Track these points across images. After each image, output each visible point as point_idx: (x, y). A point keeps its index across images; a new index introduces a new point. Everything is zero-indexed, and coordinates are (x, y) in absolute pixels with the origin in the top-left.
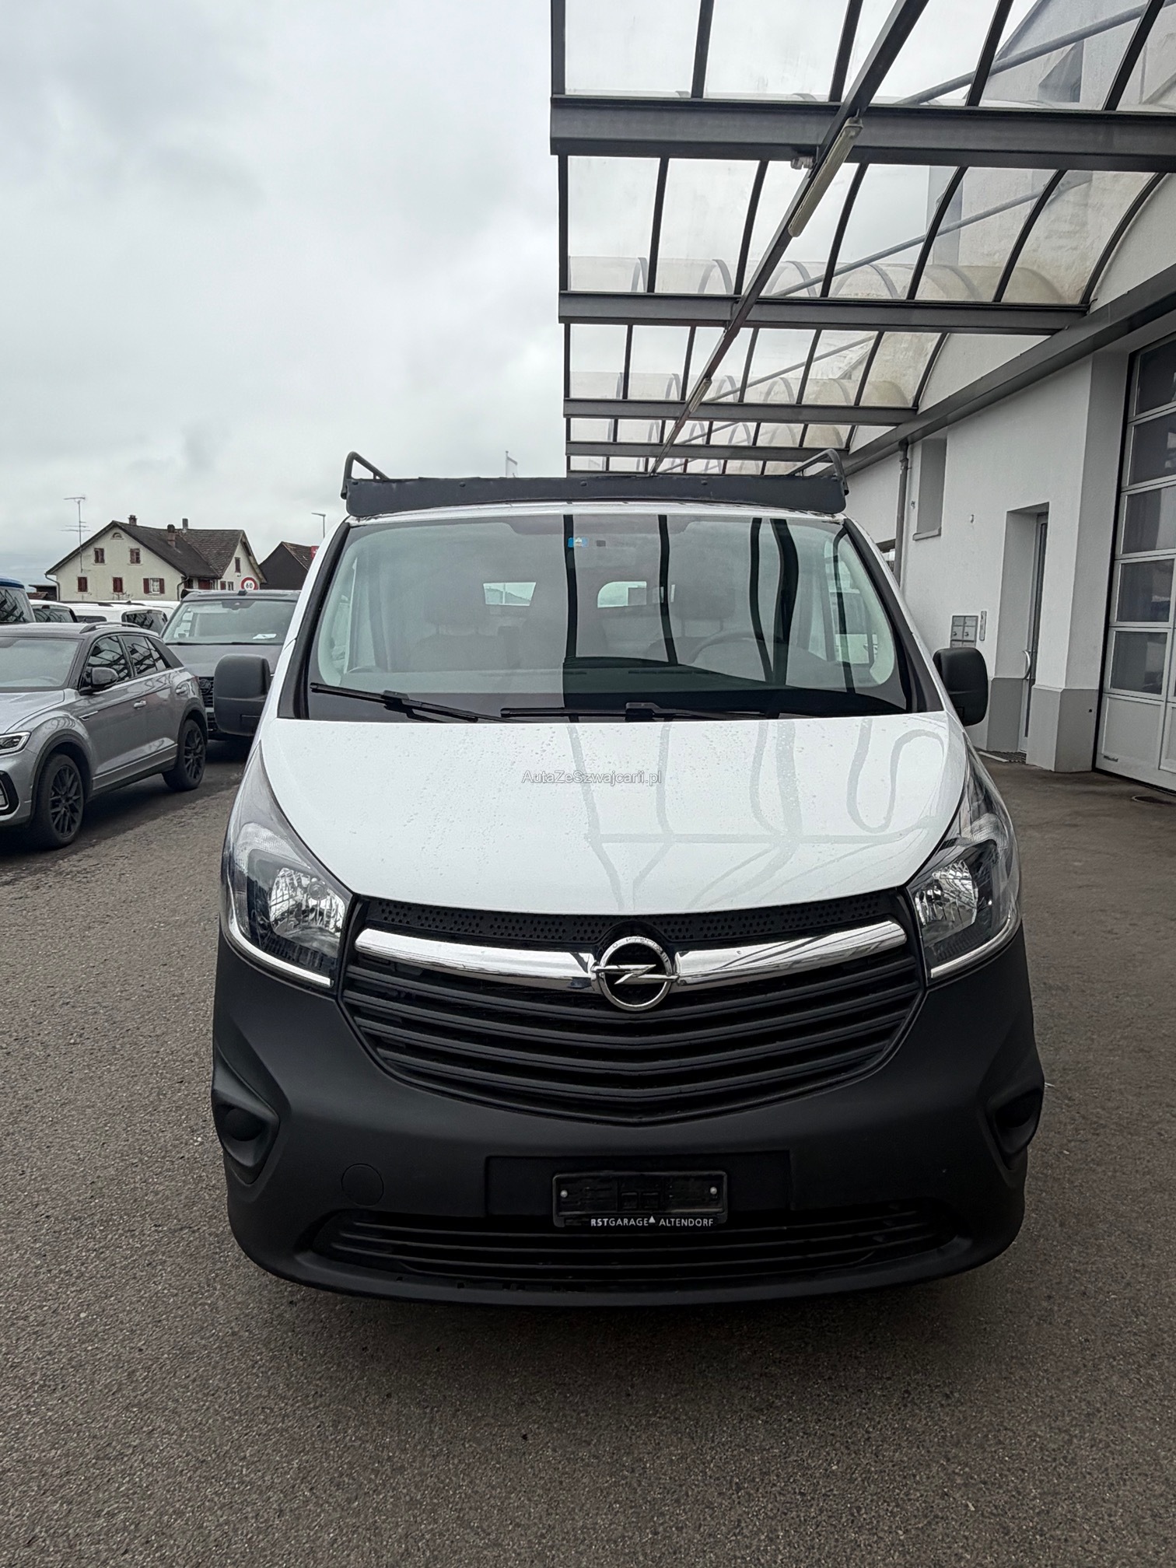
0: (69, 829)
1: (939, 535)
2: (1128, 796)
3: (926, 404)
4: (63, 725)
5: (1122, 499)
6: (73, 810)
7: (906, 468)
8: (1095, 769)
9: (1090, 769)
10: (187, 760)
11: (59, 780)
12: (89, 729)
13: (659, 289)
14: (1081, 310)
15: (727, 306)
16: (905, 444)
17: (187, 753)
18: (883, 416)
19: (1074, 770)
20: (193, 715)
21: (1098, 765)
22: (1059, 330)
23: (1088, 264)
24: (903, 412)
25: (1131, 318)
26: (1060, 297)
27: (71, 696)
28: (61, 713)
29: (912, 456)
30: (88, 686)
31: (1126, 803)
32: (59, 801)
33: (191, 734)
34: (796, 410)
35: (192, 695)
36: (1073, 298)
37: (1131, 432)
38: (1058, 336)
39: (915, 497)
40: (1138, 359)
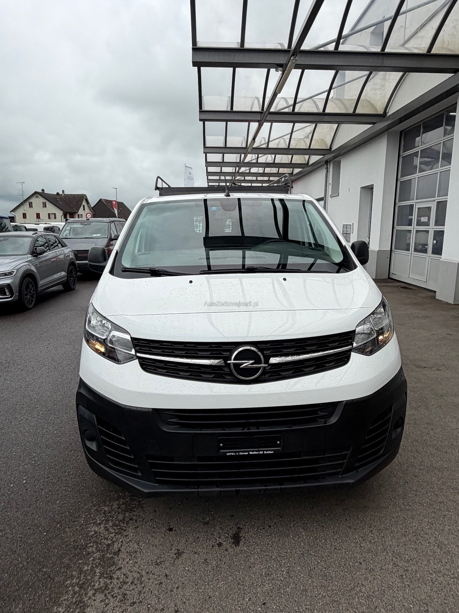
0: (31, 304)
1: (338, 195)
2: (398, 287)
3: (334, 148)
4: (28, 267)
5: (398, 183)
6: (33, 297)
7: (327, 171)
8: (389, 278)
9: (387, 277)
10: (71, 280)
11: (27, 287)
12: (37, 268)
13: (235, 109)
14: (384, 115)
15: (259, 115)
16: (327, 162)
17: (71, 277)
18: (318, 152)
19: (382, 278)
20: (72, 264)
21: (390, 277)
22: (375, 123)
23: (385, 99)
24: (326, 151)
25: (400, 119)
26: (376, 110)
27: (30, 257)
28: (26, 263)
29: (330, 167)
30: (35, 253)
31: (396, 289)
32: (27, 294)
33: (71, 271)
34: (288, 150)
35: (71, 257)
36: (381, 112)
37: (401, 159)
38: (375, 125)
39: (331, 182)
40: (403, 133)
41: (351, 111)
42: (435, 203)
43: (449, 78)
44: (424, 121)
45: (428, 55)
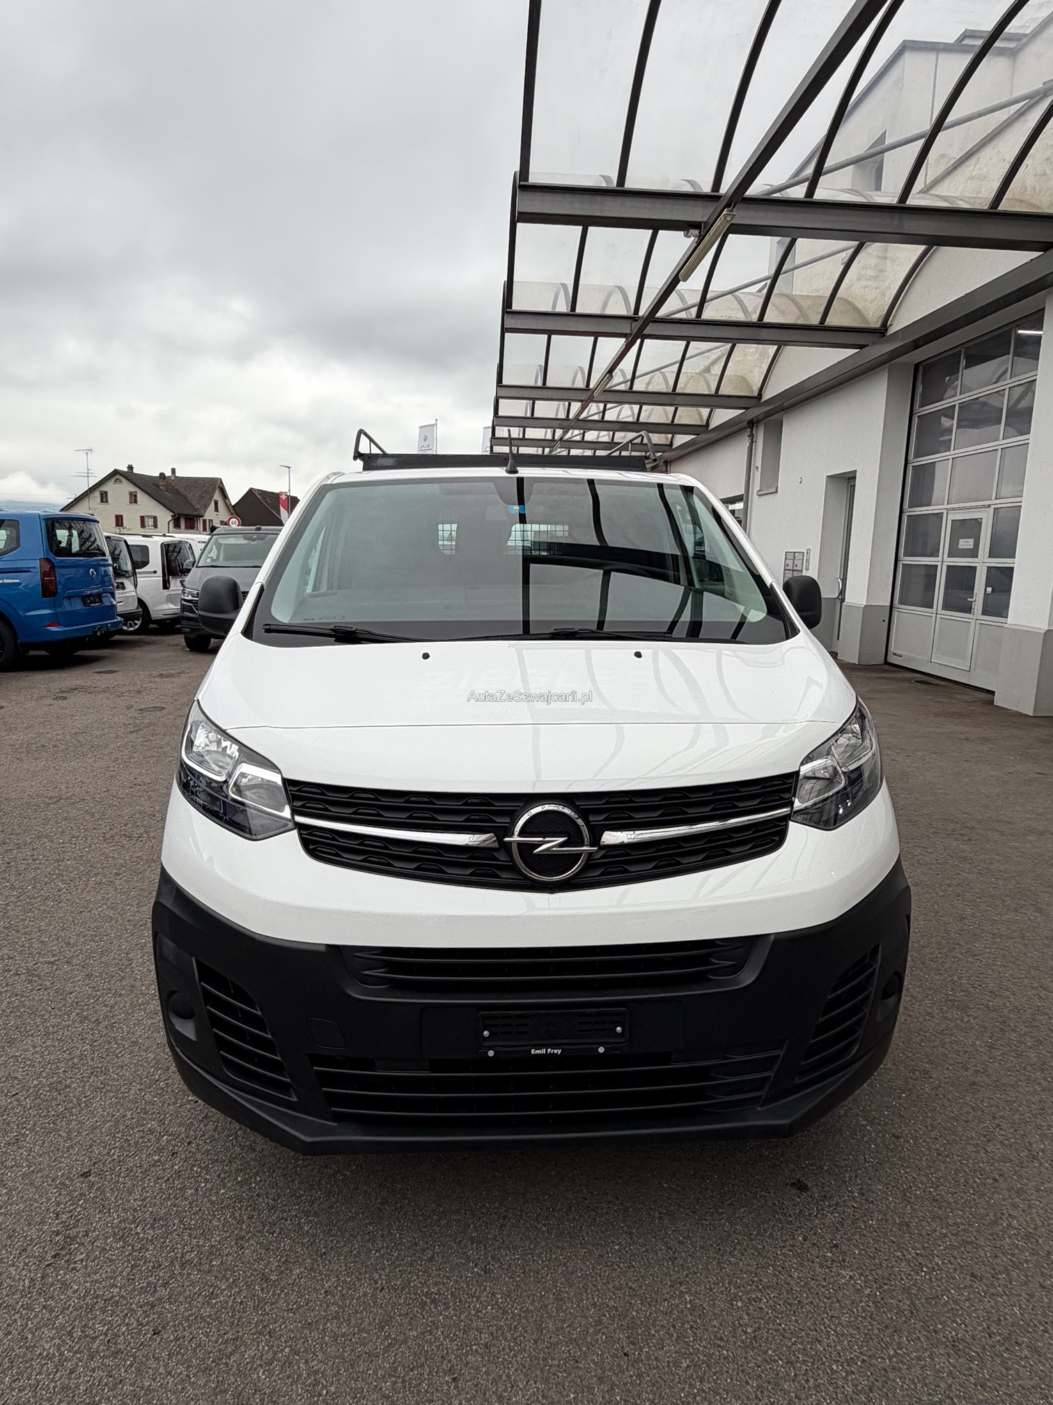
1: (776, 492)
2: (909, 680)
3: (767, 396)
5: (908, 469)
7: (752, 442)
8: (886, 663)
9: (883, 662)
13: (579, 310)
14: (881, 332)
15: (627, 323)
16: (752, 424)
18: (736, 402)
19: (872, 664)
21: (889, 660)
22: (865, 346)
23: (887, 299)
24: (751, 400)
25: (915, 341)
26: (867, 321)
29: (757, 432)
31: (907, 685)
36: (875, 323)
37: (915, 420)
38: (865, 350)
39: (759, 463)
40: (921, 368)
41: (815, 320)
42: (991, 510)
43: (1032, 260)
44: (967, 345)
45: (992, 214)
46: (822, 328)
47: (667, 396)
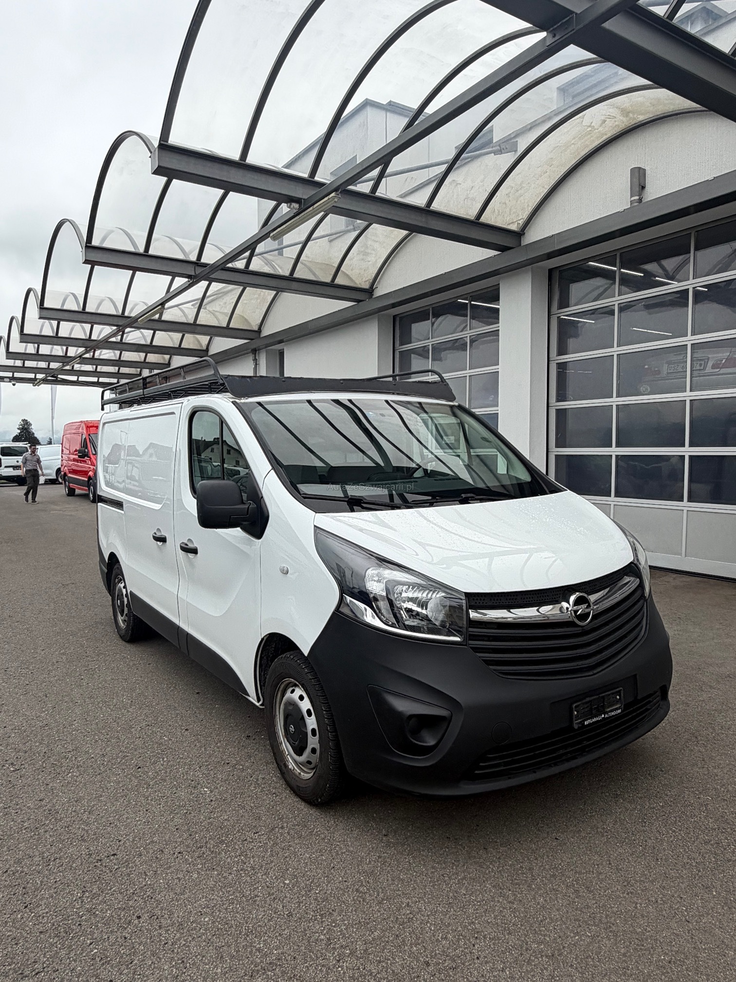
7: (256, 364)
13: (151, 252)
14: (370, 291)
15: (188, 266)
16: (255, 351)
18: (242, 334)
22: (362, 301)
23: (374, 270)
24: (254, 333)
26: (356, 283)
29: (259, 357)
34: (193, 327)
36: (366, 286)
37: (399, 355)
38: (360, 303)
40: (398, 319)
41: (328, 280)
43: (494, 256)
44: (434, 306)
45: (476, 223)
46: (332, 285)
47: (189, 326)
